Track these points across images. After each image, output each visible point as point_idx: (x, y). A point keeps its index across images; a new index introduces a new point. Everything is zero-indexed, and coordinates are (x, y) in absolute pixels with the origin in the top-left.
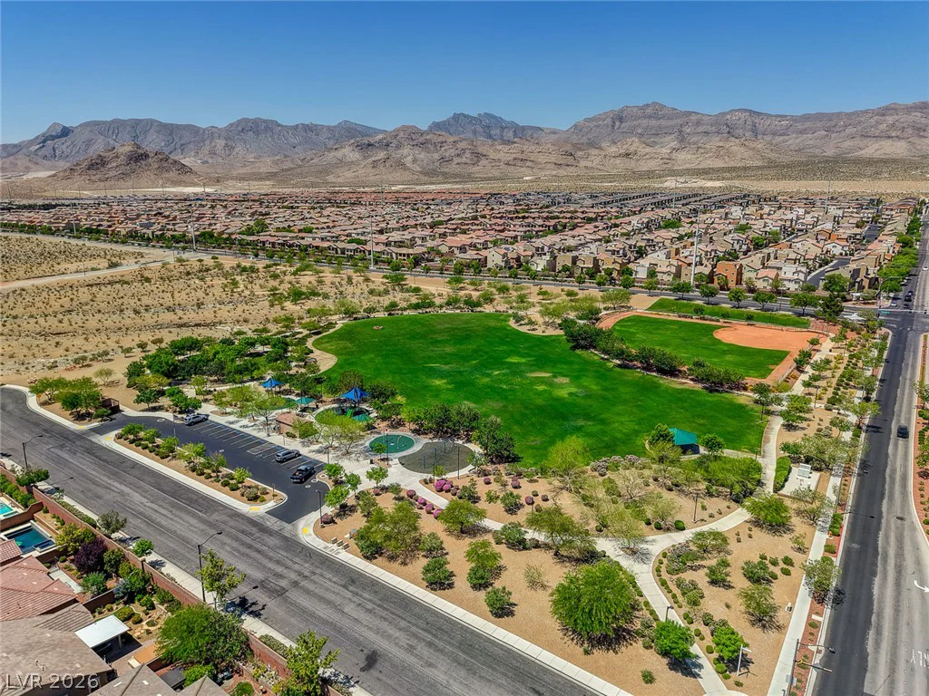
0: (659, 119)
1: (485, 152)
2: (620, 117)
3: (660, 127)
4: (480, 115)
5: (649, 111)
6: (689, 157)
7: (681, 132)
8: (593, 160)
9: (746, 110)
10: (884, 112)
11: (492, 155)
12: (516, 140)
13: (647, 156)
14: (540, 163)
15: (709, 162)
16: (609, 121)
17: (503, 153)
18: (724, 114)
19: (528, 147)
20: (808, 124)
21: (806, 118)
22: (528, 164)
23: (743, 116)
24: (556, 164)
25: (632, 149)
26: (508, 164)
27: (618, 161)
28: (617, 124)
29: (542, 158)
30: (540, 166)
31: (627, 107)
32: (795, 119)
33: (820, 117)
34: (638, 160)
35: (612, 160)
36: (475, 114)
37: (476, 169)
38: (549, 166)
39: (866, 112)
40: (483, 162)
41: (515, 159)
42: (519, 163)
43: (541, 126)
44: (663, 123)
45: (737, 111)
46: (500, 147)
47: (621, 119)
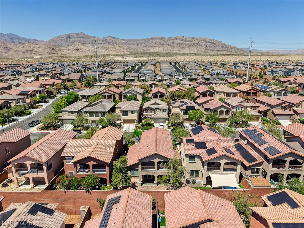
0: (84, 38)
1: (11, 47)
2: (69, 37)
3: (84, 41)
4: (7, 33)
5: (80, 35)
6: (102, 51)
7: (92, 43)
8: (64, 51)
9: (112, 37)
10: (152, 39)
11: (15, 49)
12: (26, 43)
13: (86, 50)
14: (40, 52)
15: (111, 52)
16: (65, 38)
17: (21, 48)
18: (105, 38)
19: (33, 46)
20: (131, 42)
21: (130, 40)
22: (34, 52)
23: (111, 38)
24: (47, 53)
25: (79, 48)
26: (24, 52)
27: (74, 52)
28: (68, 39)
29: (40, 50)
30: (39, 54)
31: (71, 33)
32: (127, 41)
33: (134, 40)
34: (82, 52)
35: (72, 51)
36: (5, 33)
37: (7, 54)
38: (44, 53)
39: (147, 39)
40: (11, 51)
41: (27, 50)
42: (29, 52)
43: (37, 39)
44: (86, 40)
45: (109, 37)
46: (19, 45)
47: (69, 38)
